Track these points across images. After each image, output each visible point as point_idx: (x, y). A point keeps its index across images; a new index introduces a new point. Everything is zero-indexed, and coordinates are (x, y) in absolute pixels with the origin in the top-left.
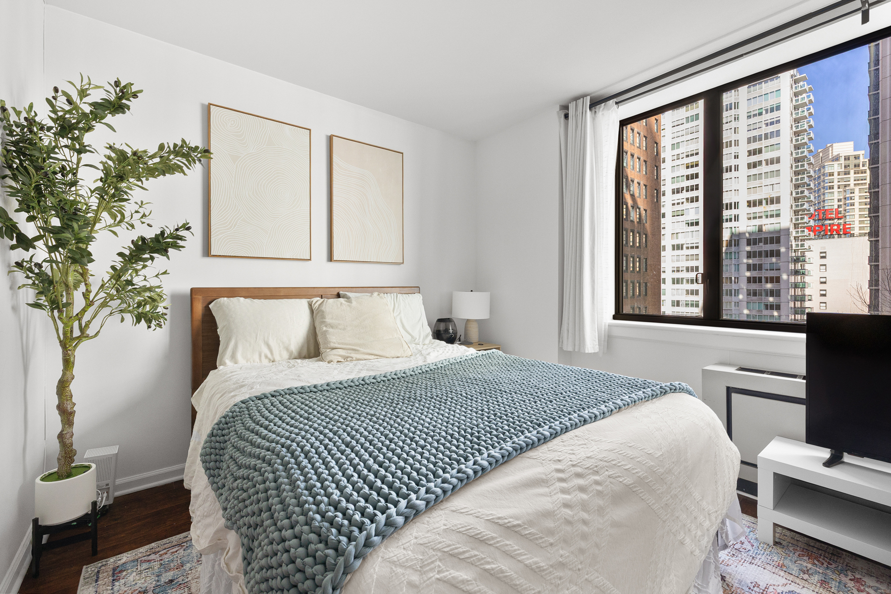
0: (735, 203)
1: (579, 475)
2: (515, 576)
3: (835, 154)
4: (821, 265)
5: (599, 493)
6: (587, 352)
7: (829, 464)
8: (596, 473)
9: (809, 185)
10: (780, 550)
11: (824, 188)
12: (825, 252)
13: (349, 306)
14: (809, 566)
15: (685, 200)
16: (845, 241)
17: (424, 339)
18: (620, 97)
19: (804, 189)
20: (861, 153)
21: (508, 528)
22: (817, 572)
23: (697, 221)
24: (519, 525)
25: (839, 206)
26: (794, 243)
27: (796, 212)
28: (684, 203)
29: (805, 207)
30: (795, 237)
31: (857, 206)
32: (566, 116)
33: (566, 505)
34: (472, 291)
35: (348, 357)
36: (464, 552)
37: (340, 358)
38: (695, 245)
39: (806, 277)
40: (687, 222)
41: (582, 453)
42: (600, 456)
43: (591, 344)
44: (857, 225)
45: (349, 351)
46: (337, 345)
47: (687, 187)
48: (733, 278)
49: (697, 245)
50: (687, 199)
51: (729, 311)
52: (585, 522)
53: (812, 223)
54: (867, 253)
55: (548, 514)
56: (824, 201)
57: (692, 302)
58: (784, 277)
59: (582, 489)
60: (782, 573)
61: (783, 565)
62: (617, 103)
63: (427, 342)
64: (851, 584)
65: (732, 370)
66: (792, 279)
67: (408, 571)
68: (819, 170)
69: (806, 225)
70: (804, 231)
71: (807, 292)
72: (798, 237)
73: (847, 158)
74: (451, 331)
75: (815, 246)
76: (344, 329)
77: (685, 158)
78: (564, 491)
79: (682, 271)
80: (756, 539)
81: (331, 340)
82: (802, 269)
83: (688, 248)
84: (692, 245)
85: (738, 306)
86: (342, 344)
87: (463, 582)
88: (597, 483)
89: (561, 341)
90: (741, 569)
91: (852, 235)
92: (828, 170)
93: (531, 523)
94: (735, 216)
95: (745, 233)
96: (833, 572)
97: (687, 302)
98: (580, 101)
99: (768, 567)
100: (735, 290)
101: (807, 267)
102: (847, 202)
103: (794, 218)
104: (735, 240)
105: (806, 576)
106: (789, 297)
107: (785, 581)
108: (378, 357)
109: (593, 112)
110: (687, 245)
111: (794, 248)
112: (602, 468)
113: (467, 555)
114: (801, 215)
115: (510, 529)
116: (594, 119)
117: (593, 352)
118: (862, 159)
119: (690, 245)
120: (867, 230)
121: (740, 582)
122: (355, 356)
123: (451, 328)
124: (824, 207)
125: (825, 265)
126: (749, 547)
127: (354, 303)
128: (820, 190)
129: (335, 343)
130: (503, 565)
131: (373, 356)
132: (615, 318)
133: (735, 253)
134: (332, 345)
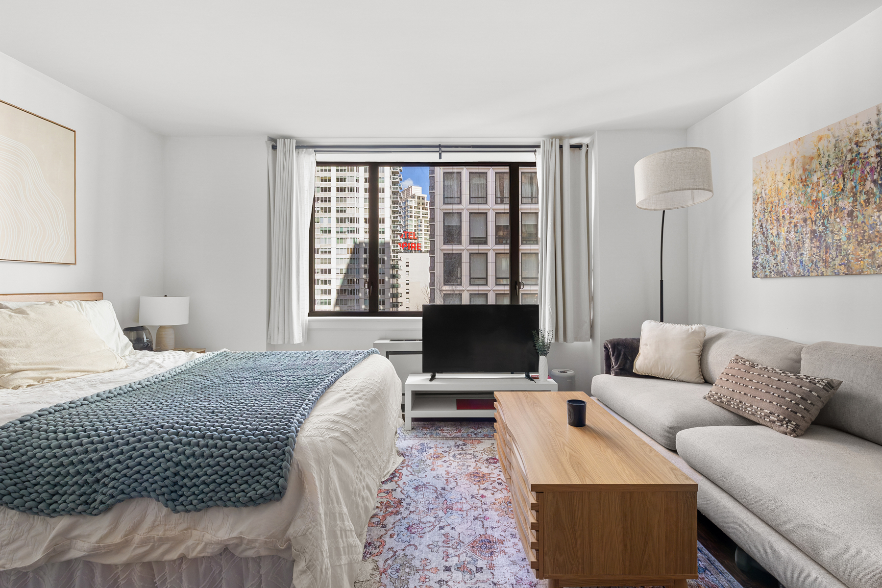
0: (356, 218)
1: (356, 393)
2: (351, 433)
3: (413, 193)
4: (407, 272)
5: (366, 399)
6: (295, 343)
7: (431, 380)
8: (362, 391)
9: (400, 213)
10: (414, 431)
11: (407, 216)
12: (408, 262)
13: (26, 318)
14: (426, 432)
15: (320, 209)
16: (418, 254)
17: (123, 350)
18: (318, 148)
19: (398, 215)
20: (425, 196)
21: (343, 416)
22: (428, 433)
23: (329, 229)
24: (346, 415)
25: (415, 230)
26: (392, 255)
27: (393, 231)
28: (320, 212)
29: (397, 229)
30: (393, 250)
31: (423, 232)
32: (274, 148)
33: (358, 405)
34: (166, 296)
35: (44, 379)
36: (333, 427)
37: (31, 381)
38: (328, 250)
39: (399, 280)
40: (322, 229)
41: (352, 386)
42: (360, 385)
43: (298, 337)
44: (423, 245)
45: (44, 372)
46: (21, 367)
47: (322, 198)
48: (355, 280)
49: (329, 250)
50: (322, 209)
51: (352, 307)
52: (365, 411)
53: (402, 241)
54: (429, 265)
55: (353, 409)
56: (407, 225)
57: (326, 301)
58: (386, 279)
59: (360, 398)
60: (417, 439)
61: (417, 435)
62: (315, 151)
63: (127, 353)
64: (440, 432)
65: (388, 341)
66: (391, 281)
67: (317, 437)
68: (405, 202)
69: (398, 242)
70: (397, 246)
71: (400, 291)
72: (395, 250)
73: (419, 198)
74: (145, 340)
75: (404, 257)
76: (28, 347)
77: (320, 172)
78: (354, 400)
79: (317, 273)
80: (404, 430)
81: (11, 362)
82: (396, 274)
83: (322, 252)
84: (326, 250)
85: (359, 303)
86: (31, 364)
87: (337, 436)
88: (364, 395)
89: (269, 337)
90: (401, 444)
91: (421, 252)
92: (409, 204)
93: (349, 413)
94: (356, 229)
95: (362, 243)
96: (434, 430)
97: (322, 301)
98: (288, 141)
99: (412, 439)
100: (357, 290)
101: (399, 272)
102: (419, 228)
103: (392, 235)
104: (357, 249)
105: (425, 436)
106: (389, 295)
107: (418, 441)
108: (86, 373)
109: (297, 152)
110: (322, 250)
111: (392, 258)
112: (363, 389)
113: (334, 428)
114: (396, 234)
115: (344, 416)
116: (297, 157)
117: (299, 342)
118: (426, 201)
119: (324, 250)
120: (429, 249)
121: (402, 449)
122: (55, 375)
123: (145, 337)
124: (407, 230)
125: (408, 272)
126: (402, 434)
127: (32, 315)
128: (406, 217)
129: (17, 364)
130: (346, 429)
131: (79, 373)
132: (309, 315)
133: (356, 259)
134: (13, 367)
